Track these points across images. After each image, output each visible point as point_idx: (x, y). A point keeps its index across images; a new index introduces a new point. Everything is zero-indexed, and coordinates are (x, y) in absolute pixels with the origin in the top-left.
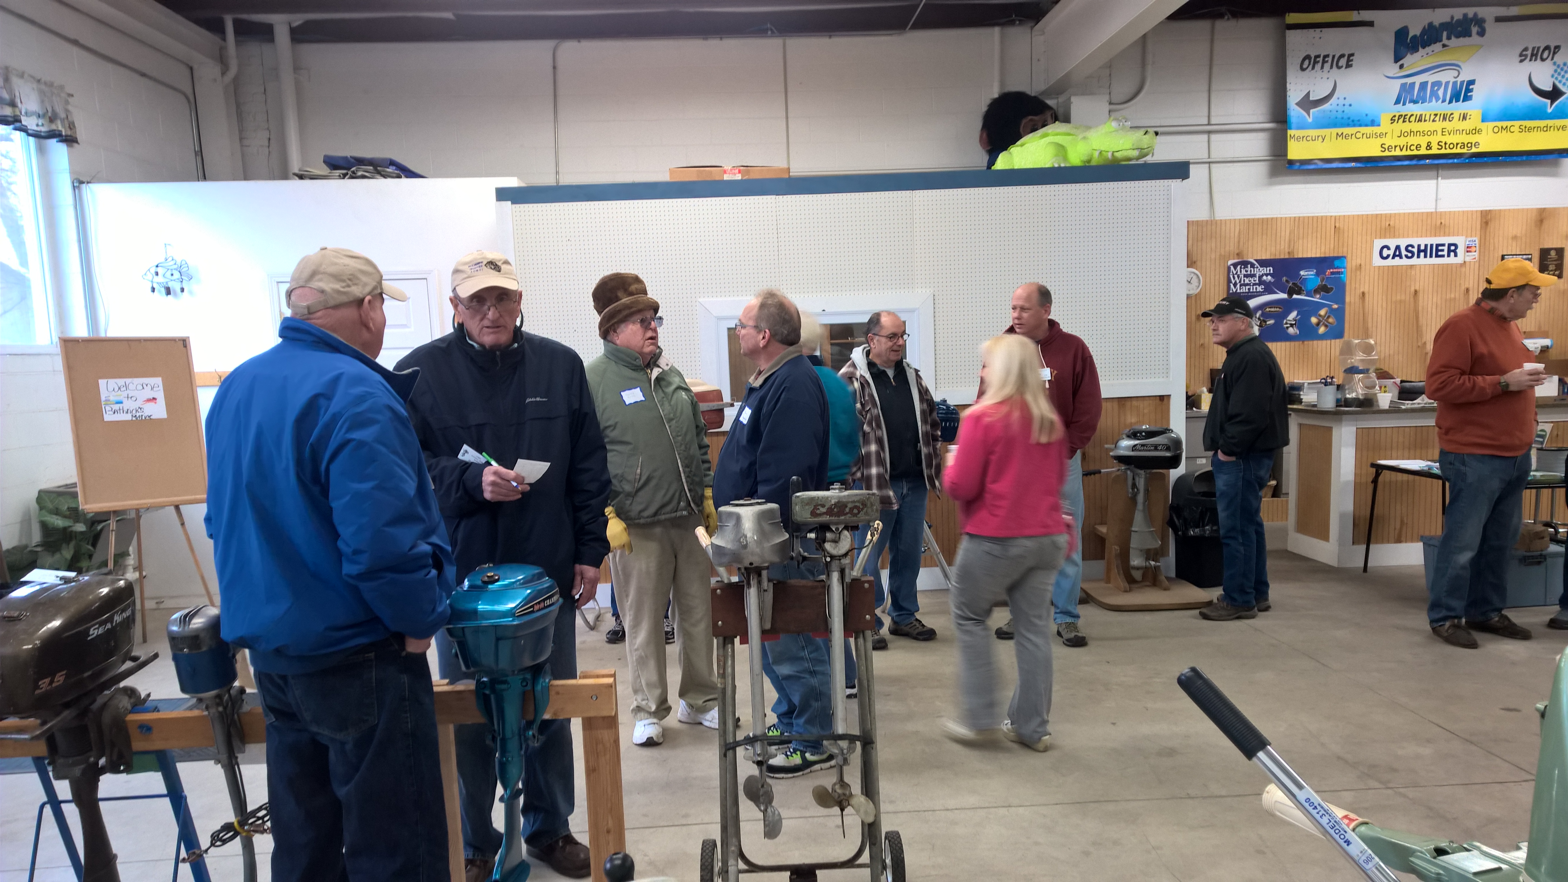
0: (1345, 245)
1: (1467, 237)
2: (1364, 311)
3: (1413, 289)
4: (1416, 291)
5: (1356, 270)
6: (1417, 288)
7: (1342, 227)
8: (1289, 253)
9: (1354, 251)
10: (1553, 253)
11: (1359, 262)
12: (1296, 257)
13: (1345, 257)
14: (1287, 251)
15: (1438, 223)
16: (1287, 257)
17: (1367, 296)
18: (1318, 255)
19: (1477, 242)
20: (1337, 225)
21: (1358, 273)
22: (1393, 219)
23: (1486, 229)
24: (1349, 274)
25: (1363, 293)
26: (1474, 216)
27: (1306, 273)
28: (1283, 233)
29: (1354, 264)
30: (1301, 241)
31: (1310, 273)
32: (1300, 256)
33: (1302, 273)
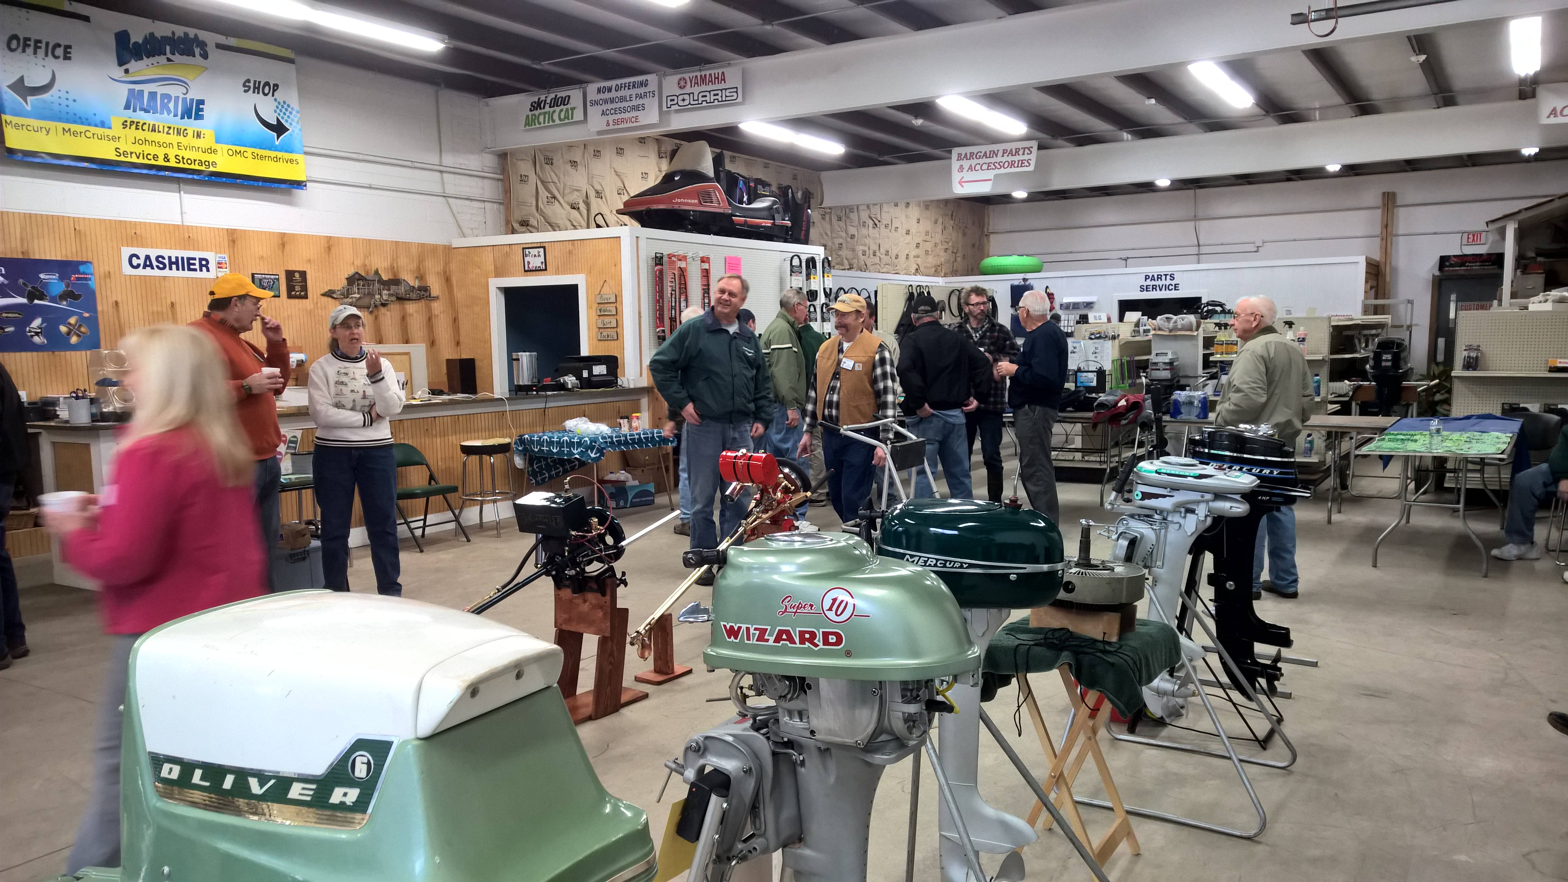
0: (89, 249)
1: (216, 253)
2: (119, 321)
3: (169, 302)
4: (173, 304)
5: (105, 278)
6: (173, 300)
7: (82, 229)
8: (23, 253)
9: (101, 257)
10: (297, 275)
11: (107, 268)
12: (32, 257)
13: (90, 263)
14: (20, 250)
15: (187, 236)
16: (21, 256)
17: (120, 305)
18: (59, 258)
19: (227, 259)
20: (77, 228)
21: (108, 280)
22: (138, 227)
23: (234, 247)
24: (98, 280)
25: (116, 303)
26: (221, 235)
27: (48, 277)
28: (12, 230)
29: (102, 270)
30: (36, 241)
31: (51, 277)
32: (37, 257)
33: (42, 276)
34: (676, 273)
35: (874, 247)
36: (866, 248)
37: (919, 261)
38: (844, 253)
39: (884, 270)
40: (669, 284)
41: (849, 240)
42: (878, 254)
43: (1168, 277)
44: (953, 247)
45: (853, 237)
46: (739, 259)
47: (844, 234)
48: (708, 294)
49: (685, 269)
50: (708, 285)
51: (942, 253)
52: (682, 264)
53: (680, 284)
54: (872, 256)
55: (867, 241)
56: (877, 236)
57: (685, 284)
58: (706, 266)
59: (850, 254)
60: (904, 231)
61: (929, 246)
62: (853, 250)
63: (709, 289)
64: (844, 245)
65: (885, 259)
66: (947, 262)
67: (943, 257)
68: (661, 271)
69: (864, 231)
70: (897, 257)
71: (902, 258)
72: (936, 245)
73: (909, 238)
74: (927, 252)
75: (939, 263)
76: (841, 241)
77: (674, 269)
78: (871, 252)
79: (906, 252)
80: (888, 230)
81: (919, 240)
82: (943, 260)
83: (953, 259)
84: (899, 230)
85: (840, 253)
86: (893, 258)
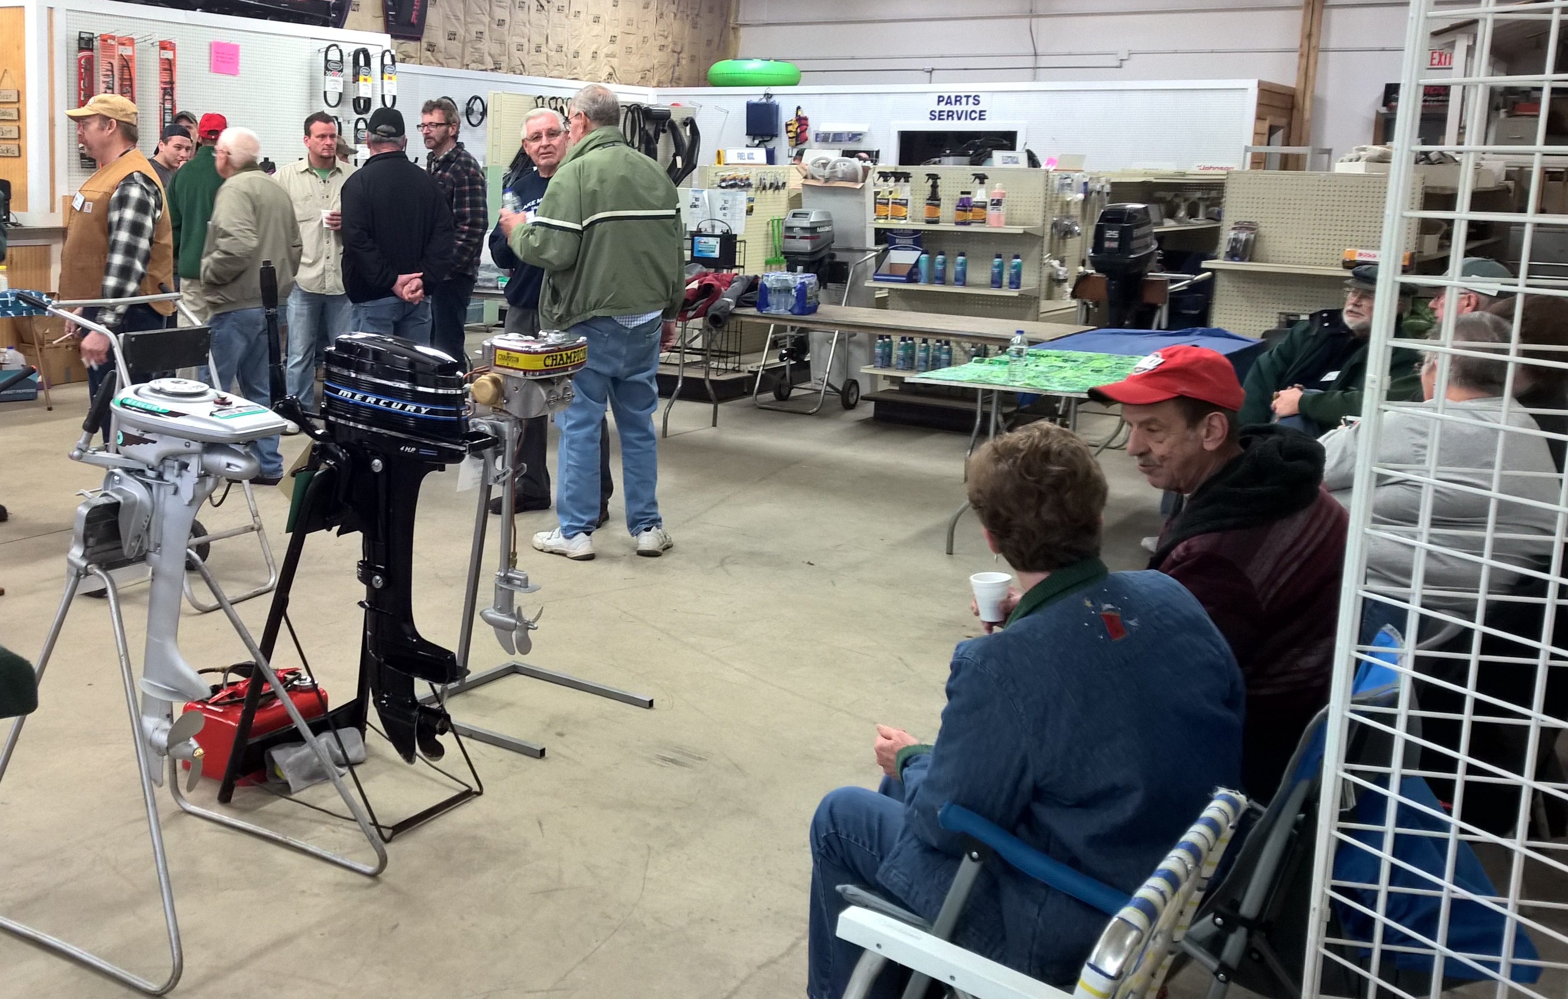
34: (116, 64)
35: (537, 39)
36: (524, 41)
37: (615, 62)
38: (486, 46)
39: (555, 73)
40: (102, 79)
41: (495, 26)
42: (544, 49)
43: (971, 100)
44: (675, 43)
45: (501, 23)
46: (236, 48)
47: (486, 19)
48: (172, 95)
49: (131, 58)
50: (172, 83)
51: (656, 52)
52: (127, 51)
53: (122, 79)
54: (533, 52)
55: (526, 31)
56: (545, 23)
57: (131, 80)
58: (168, 55)
59: (496, 49)
60: (591, 18)
61: (633, 41)
62: (502, 43)
63: (172, 89)
64: (486, 35)
65: (555, 57)
66: (662, 65)
67: (657, 57)
68: (90, 61)
69: (521, 15)
70: (576, 55)
71: (585, 56)
72: (645, 40)
73: (597, 29)
74: (629, 50)
75: (648, 67)
76: (480, 28)
77: (113, 57)
78: (533, 46)
79: (594, 48)
80: (563, 15)
81: (617, 32)
82: (655, 62)
83: (673, 61)
84: (582, 16)
85: (479, 46)
86: (570, 56)
